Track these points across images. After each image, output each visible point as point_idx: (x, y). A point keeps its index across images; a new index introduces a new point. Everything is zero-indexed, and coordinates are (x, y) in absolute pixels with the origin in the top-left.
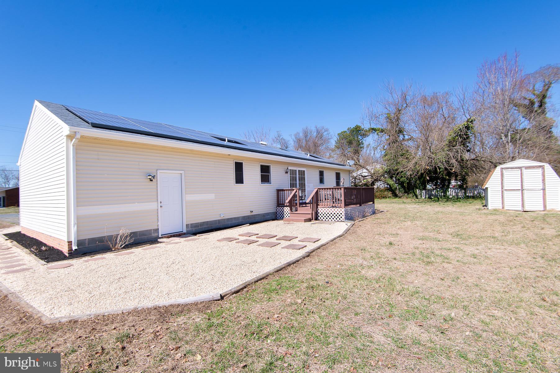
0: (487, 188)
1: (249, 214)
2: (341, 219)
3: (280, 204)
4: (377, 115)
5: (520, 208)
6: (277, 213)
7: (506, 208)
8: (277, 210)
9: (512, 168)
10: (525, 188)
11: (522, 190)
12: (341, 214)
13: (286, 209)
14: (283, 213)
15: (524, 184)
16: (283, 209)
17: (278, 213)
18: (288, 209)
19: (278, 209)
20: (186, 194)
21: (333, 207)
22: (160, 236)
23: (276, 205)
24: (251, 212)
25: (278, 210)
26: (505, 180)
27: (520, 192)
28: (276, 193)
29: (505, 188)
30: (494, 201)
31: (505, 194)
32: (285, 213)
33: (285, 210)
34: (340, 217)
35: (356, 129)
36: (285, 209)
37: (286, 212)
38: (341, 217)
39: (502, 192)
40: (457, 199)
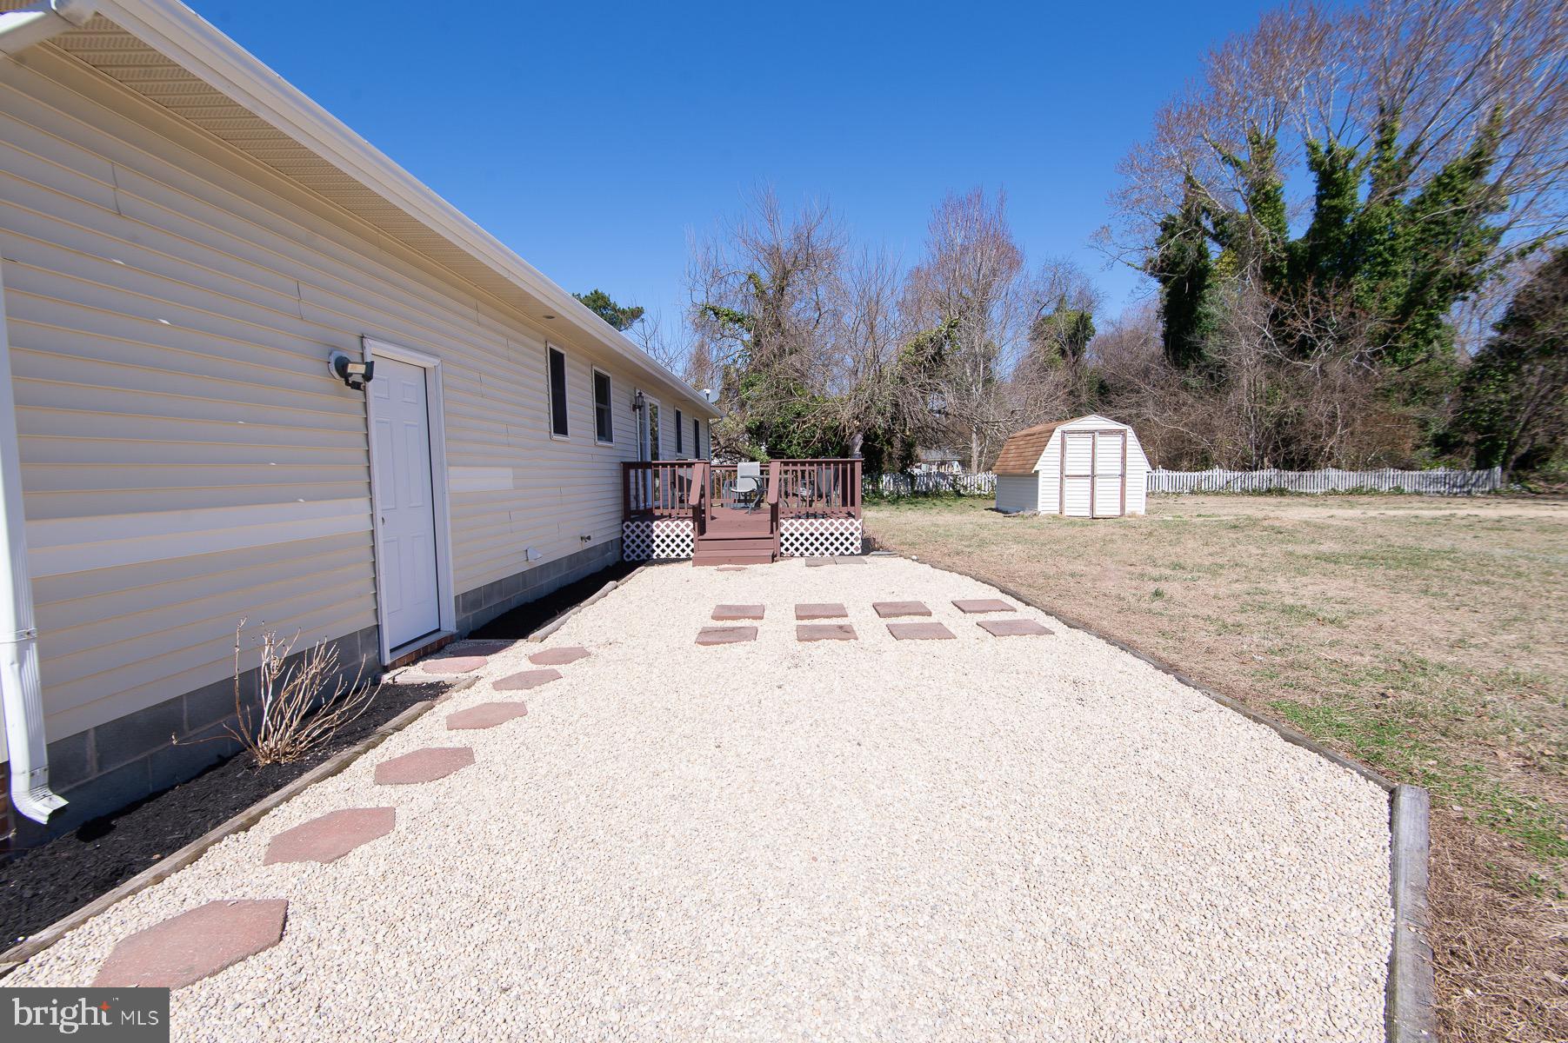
0: (1037, 472)
1: (578, 547)
2: (852, 549)
3: (636, 514)
4: (724, 273)
5: (1087, 513)
6: (623, 541)
7: (1067, 513)
8: (624, 532)
9: (1079, 432)
10: (1097, 472)
11: (1093, 476)
12: (852, 534)
13: (663, 526)
14: (648, 541)
15: (1097, 465)
16: (648, 526)
17: (628, 541)
18: (687, 526)
19: (628, 527)
20: (450, 465)
21: (808, 516)
22: (388, 661)
23: (620, 514)
24: (582, 538)
25: (628, 532)
26: (1067, 455)
27: (1089, 481)
28: (620, 474)
29: (1067, 473)
30: (1047, 500)
31: (1067, 485)
32: (658, 541)
33: (657, 531)
34: (847, 544)
35: (594, 301)
36: (658, 526)
37: (663, 536)
38: (852, 544)
39: (1062, 479)
40: (896, 499)
